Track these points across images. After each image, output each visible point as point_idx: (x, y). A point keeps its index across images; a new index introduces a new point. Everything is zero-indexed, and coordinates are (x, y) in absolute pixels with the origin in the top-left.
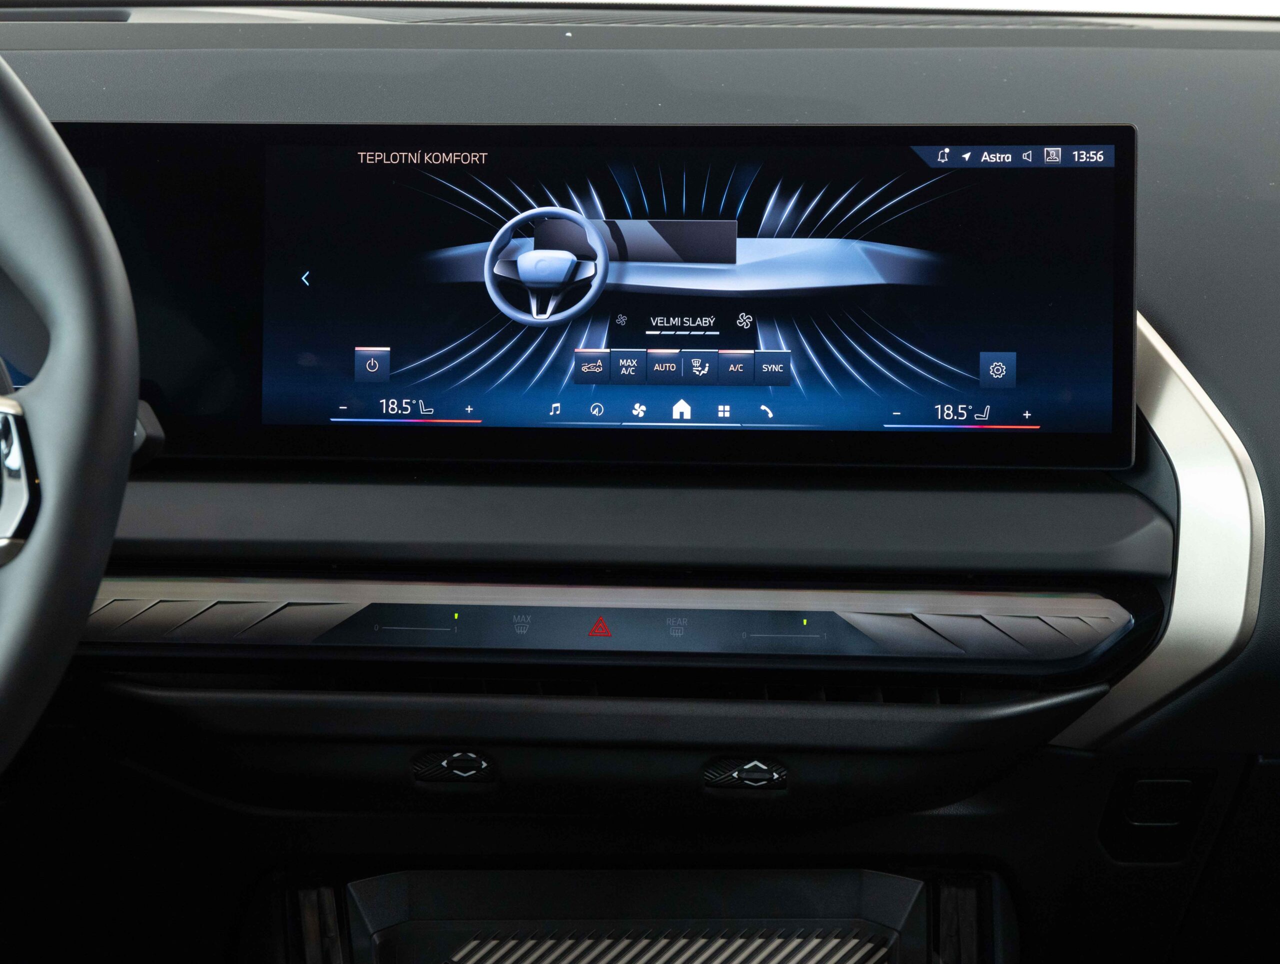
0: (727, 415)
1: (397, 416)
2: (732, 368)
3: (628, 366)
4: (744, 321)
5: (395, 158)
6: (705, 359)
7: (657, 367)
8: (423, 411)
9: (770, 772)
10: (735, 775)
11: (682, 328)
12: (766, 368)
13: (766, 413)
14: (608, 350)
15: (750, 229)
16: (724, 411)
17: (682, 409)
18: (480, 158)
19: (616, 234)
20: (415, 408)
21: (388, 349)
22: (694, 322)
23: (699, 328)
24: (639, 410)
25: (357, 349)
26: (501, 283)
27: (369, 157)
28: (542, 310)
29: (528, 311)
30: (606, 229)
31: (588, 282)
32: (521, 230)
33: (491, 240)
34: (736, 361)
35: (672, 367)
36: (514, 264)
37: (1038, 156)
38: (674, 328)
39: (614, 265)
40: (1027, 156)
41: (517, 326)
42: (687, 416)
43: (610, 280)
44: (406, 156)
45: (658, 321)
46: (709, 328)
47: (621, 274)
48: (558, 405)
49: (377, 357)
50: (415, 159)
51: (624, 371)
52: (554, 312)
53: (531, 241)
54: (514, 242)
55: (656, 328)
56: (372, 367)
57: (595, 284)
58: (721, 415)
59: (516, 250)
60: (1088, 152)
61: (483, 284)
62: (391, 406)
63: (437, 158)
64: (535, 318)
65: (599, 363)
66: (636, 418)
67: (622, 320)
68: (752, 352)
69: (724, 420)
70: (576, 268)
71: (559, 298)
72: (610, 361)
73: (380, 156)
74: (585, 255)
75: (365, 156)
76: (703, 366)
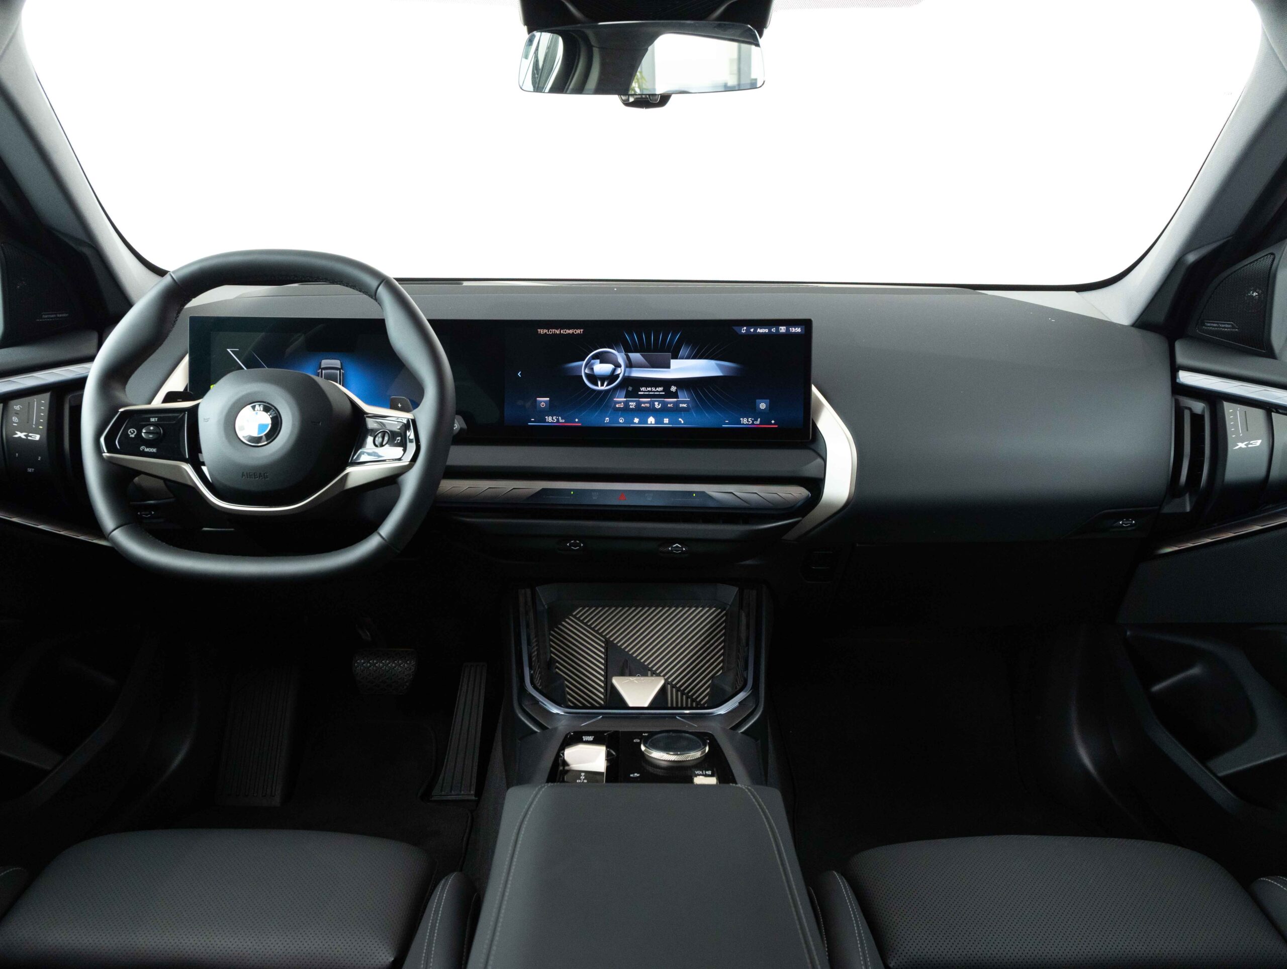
0: (667, 422)
1: (551, 423)
2: (669, 405)
3: (632, 405)
4: (673, 389)
5: (551, 331)
6: (659, 402)
7: (643, 405)
8: (561, 421)
9: (682, 548)
10: (670, 549)
11: (651, 391)
12: (681, 405)
13: (681, 421)
14: (625, 399)
15: (675, 357)
16: (666, 421)
17: (651, 420)
18: (581, 332)
19: (628, 358)
20: (558, 420)
21: (548, 399)
22: (656, 389)
23: (657, 391)
24: (636, 420)
25: (538, 399)
26: (587, 376)
27: (542, 331)
28: (602, 385)
29: (597, 385)
30: (625, 356)
31: (618, 376)
32: (595, 357)
33: (584, 360)
34: (670, 403)
35: (648, 405)
36: (592, 369)
37: (777, 330)
38: (649, 391)
39: (628, 369)
40: (773, 330)
41: (594, 390)
42: (653, 422)
43: (626, 375)
44: (555, 331)
45: (643, 389)
46: (661, 391)
47: (630, 372)
48: (608, 418)
49: (545, 402)
50: (558, 332)
51: (631, 407)
52: (607, 385)
53: (598, 361)
54: (593, 361)
55: (642, 391)
56: (543, 405)
57: (621, 376)
58: (665, 422)
59: (593, 364)
60: (795, 328)
61: (581, 376)
62: (549, 419)
63: (565, 332)
64: (600, 388)
65: (622, 404)
66: (635, 423)
67: (630, 389)
68: (676, 400)
69: (666, 424)
70: (614, 370)
71: (608, 381)
72: (626, 403)
73: (546, 331)
74: (618, 366)
75: (540, 331)
76: (659, 405)
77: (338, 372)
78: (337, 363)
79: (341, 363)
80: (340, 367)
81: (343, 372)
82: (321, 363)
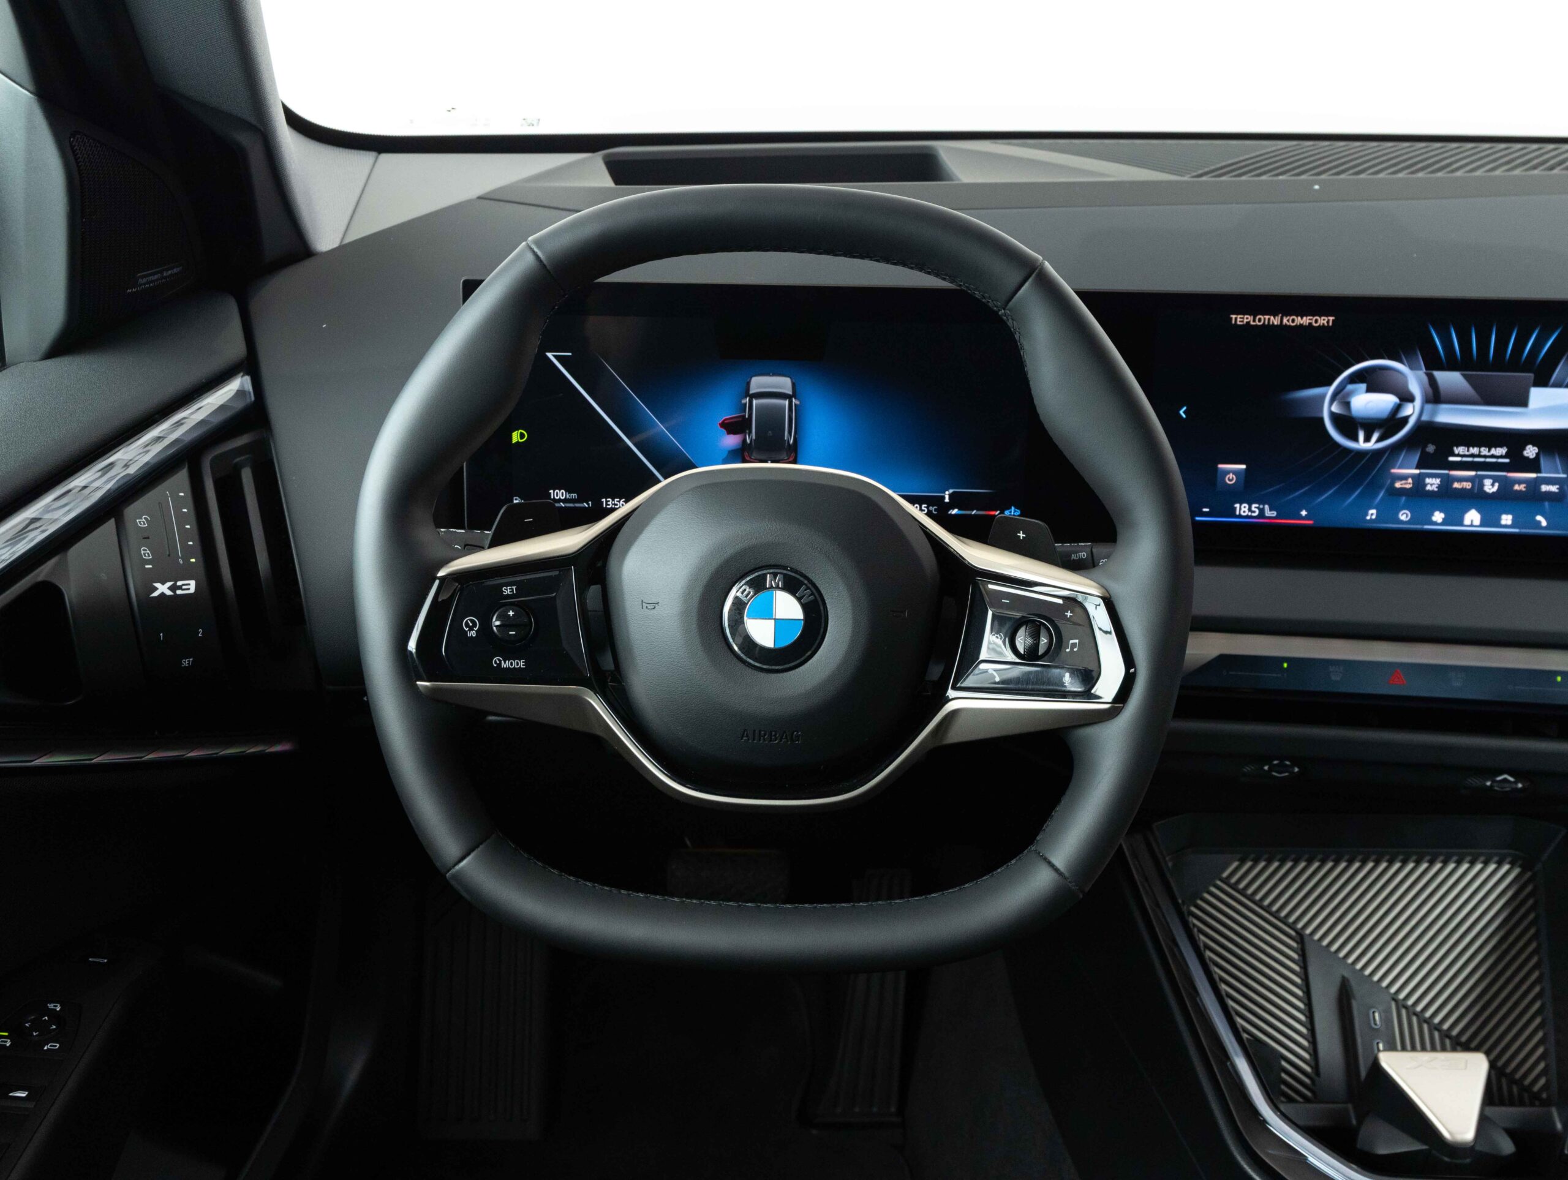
0: (1509, 522)
1: (1247, 517)
2: (1517, 487)
3: (1432, 484)
4: (1531, 451)
5: (1260, 320)
6: (1495, 479)
7: (1456, 485)
8: (1268, 513)
9: (1516, 783)
10: (1488, 783)
11: (1479, 456)
12: (1544, 488)
13: (1539, 522)
14: (1417, 471)
15: (1543, 381)
16: (1507, 519)
17: (1472, 519)
18: (1328, 322)
19: (1433, 382)
20: (1262, 511)
21: (1244, 467)
22: (1489, 451)
23: (1493, 456)
24: (1438, 517)
25: (1220, 466)
26: (1335, 417)
27: (1239, 319)
28: (1367, 439)
29: (1356, 439)
30: (1425, 379)
31: (1405, 420)
32: (1355, 378)
33: (1329, 384)
34: (1520, 482)
35: (1468, 485)
36: (1347, 405)
38: (1472, 456)
39: (1429, 407)
41: (1347, 451)
42: (1477, 522)
43: (1425, 418)
44: (1269, 319)
45: (1461, 450)
46: (1501, 457)
47: (1434, 413)
48: (1374, 511)
49: (1235, 472)
50: (1275, 321)
51: (1429, 488)
52: (1379, 440)
53: (1363, 386)
54: (1350, 387)
55: (1458, 455)
56: (1231, 479)
57: (1412, 422)
58: (1503, 522)
59: (1351, 394)
61: (1321, 420)
62: (1242, 509)
63: (1293, 321)
64: (1362, 445)
65: (1410, 480)
66: (1436, 523)
67: (1431, 448)
68: (1533, 475)
69: (1506, 526)
70: (1398, 408)
71: (1382, 431)
72: (1419, 481)
73: (1248, 318)
74: (1406, 398)
75: (1236, 319)
76: (1493, 485)
77: (787, 402)
78: (783, 383)
79: (794, 385)
80: (790, 392)
81: (798, 403)
82: (748, 384)
